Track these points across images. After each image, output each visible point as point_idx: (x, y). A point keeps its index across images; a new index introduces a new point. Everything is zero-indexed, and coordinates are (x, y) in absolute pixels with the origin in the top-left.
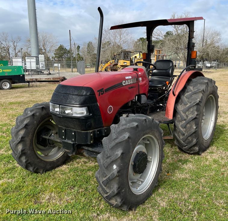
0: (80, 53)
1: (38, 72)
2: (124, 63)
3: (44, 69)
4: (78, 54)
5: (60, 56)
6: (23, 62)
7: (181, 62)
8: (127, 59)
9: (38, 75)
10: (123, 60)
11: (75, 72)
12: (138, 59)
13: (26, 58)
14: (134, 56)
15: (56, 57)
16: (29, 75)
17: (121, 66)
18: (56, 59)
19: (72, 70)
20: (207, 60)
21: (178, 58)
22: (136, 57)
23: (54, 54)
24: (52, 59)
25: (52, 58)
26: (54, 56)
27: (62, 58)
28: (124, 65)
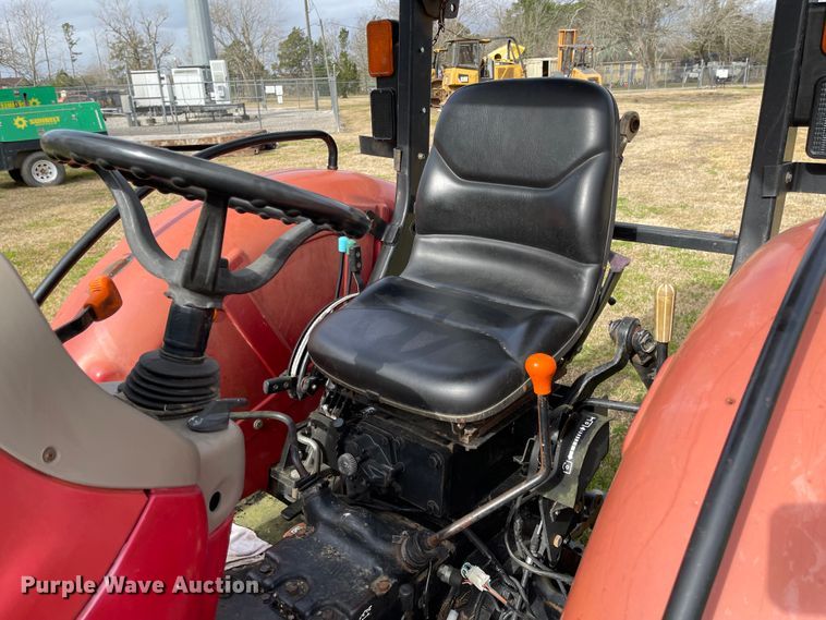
0: (349, 52)
1: (214, 113)
2: (460, 76)
3: (229, 103)
4: (344, 55)
5: (293, 61)
6: (162, 86)
7: (637, 67)
8: (469, 66)
9: (214, 121)
10: (458, 67)
11: (323, 108)
12: (504, 64)
13: (173, 70)
14: (492, 55)
15: (281, 65)
16: (187, 122)
17: (450, 86)
18: (283, 71)
19: (317, 103)
20: (715, 57)
21: (631, 53)
22: (498, 56)
23: (279, 56)
24: (272, 72)
25: (274, 67)
26: (279, 62)
27: (300, 67)
28: (460, 83)
